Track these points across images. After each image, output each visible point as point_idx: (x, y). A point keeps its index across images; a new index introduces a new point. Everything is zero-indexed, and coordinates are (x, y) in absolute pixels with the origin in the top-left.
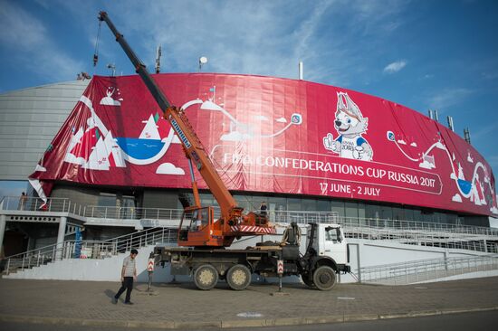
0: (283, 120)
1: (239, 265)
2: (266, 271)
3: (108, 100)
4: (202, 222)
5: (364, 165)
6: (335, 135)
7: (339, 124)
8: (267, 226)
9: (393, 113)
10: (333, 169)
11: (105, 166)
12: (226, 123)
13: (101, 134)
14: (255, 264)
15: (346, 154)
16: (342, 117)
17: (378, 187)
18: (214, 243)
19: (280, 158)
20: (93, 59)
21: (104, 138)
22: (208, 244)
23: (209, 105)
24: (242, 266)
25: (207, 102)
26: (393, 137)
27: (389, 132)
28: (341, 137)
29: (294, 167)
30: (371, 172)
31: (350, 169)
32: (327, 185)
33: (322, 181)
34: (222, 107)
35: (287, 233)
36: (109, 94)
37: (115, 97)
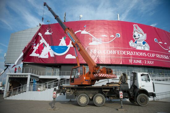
0: (113, 36)
1: (99, 94)
2: (112, 97)
3: (47, 33)
4: (80, 73)
5: (147, 52)
6: (134, 41)
7: (135, 36)
8: (112, 74)
9: (156, 31)
10: (134, 54)
11: (47, 57)
12: (91, 38)
13: (45, 45)
14: (107, 93)
15: (139, 48)
16: (136, 34)
17: (153, 61)
18: (86, 83)
19: (112, 51)
20: (42, 19)
21: (46, 46)
22: (83, 84)
23: (84, 32)
24: (100, 94)
25: (83, 31)
26: (157, 41)
27: (155, 39)
28: (136, 41)
29: (118, 54)
30: (149, 55)
31: (141, 54)
32: (132, 60)
33: (130, 59)
34: (89, 32)
35: (121, 78)
36: (48, 31)
37: (50, 32)
